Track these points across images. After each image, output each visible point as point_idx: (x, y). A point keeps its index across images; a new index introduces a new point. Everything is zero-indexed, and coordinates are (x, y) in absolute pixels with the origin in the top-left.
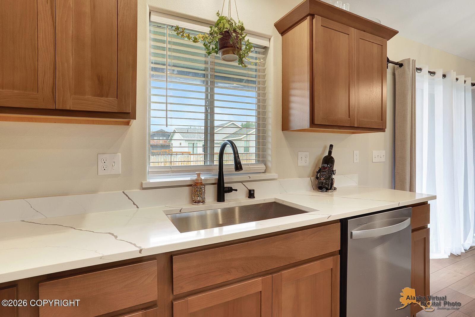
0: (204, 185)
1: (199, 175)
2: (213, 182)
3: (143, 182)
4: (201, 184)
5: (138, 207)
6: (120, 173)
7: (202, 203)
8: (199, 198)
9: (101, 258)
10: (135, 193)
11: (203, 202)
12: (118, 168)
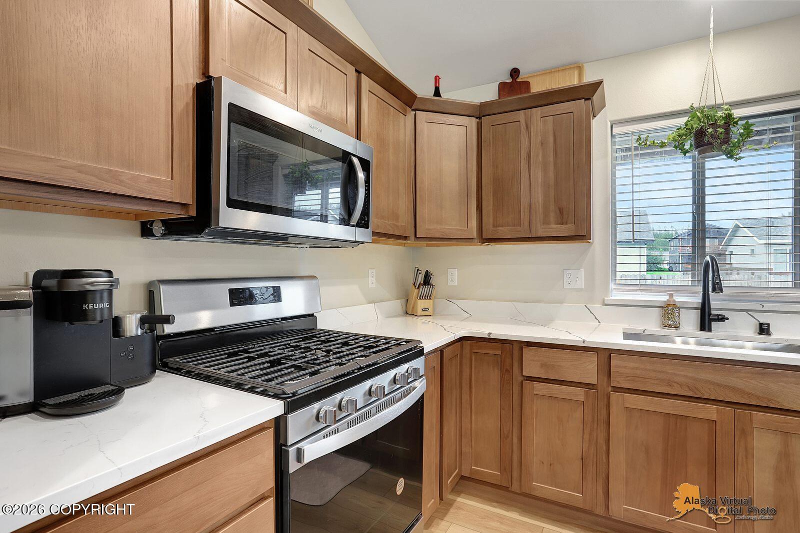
0: (679, 308)
1: (671, 296)
2: (695, 306)
3: (605, 298)
4: (674, 306)
5: (599, 322)
6: (583, 288)
7: (674, 328)
8: (669, 321)
9: (557, 339)
10: (597, 307)
11: (677, 327)
12: (581, 283)
